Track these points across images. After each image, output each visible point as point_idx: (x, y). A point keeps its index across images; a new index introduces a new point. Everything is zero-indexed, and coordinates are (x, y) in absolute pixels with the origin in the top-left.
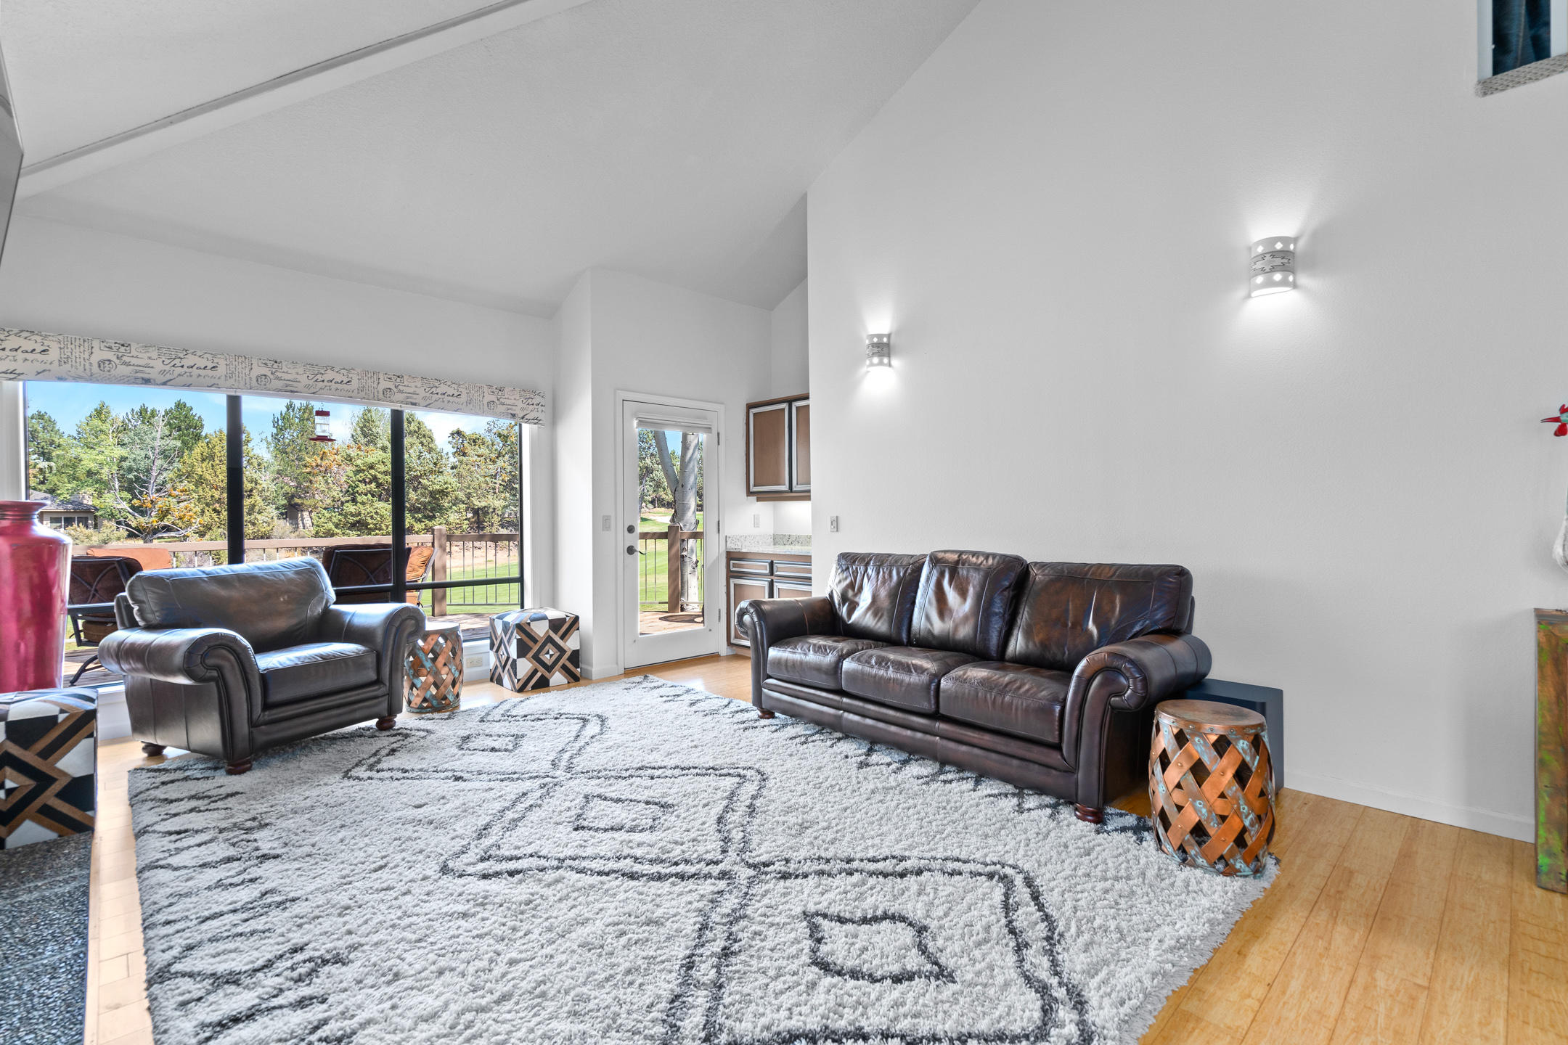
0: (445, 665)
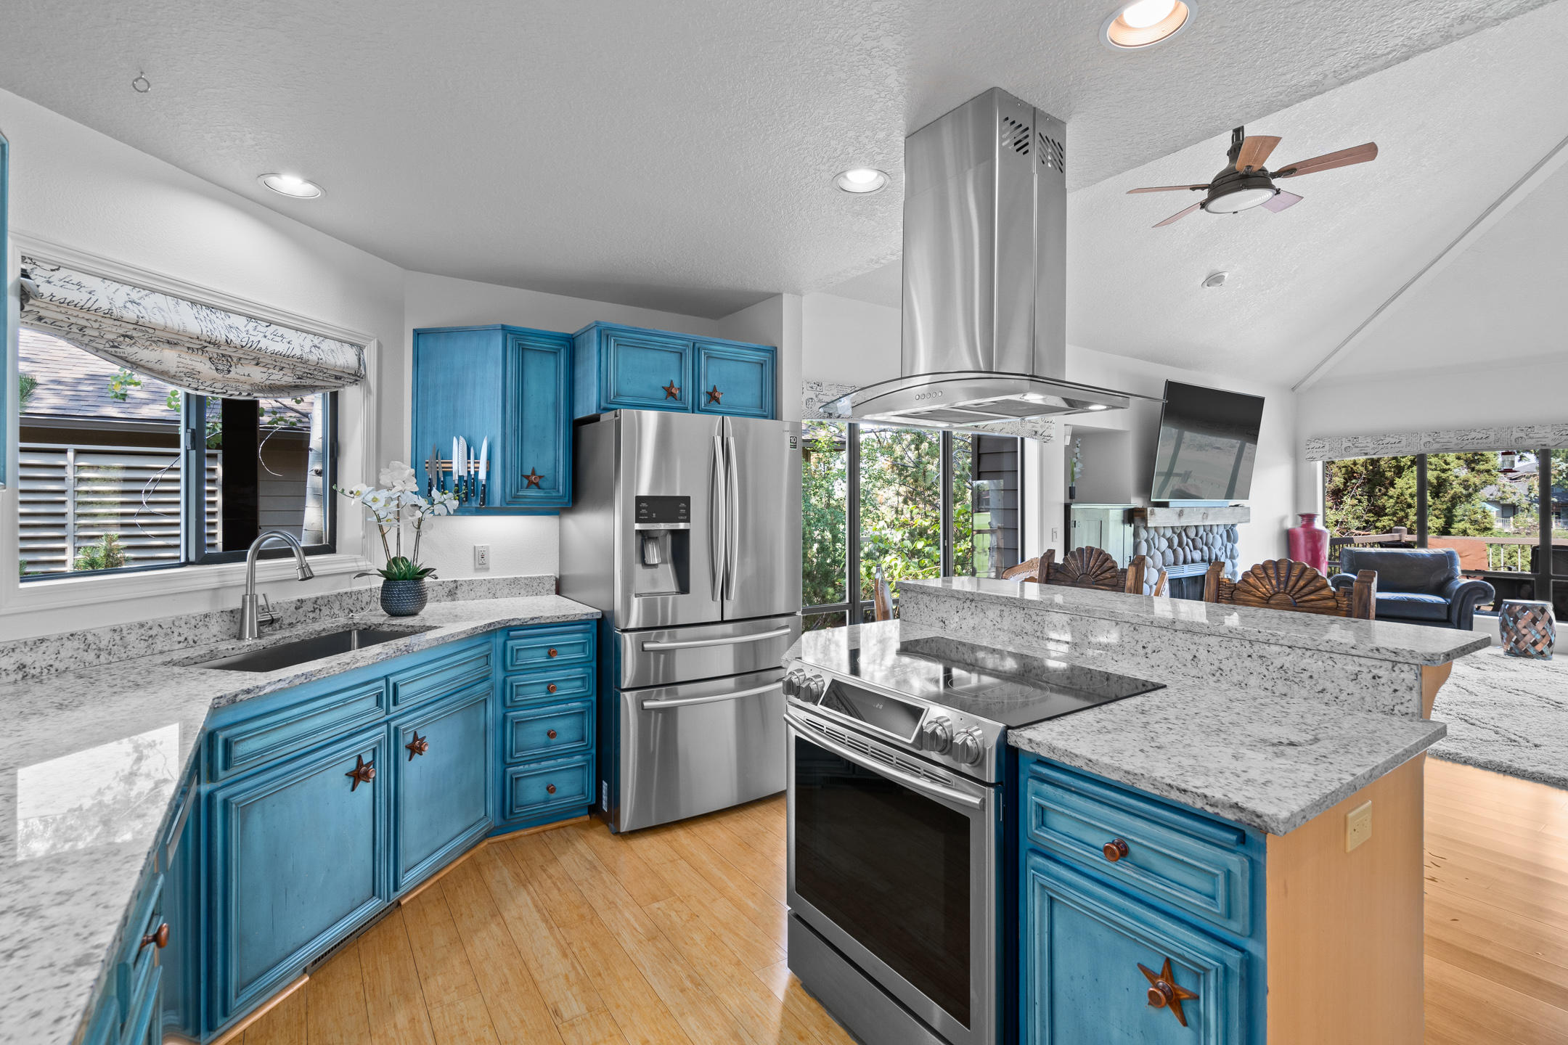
0: (1525, 627)
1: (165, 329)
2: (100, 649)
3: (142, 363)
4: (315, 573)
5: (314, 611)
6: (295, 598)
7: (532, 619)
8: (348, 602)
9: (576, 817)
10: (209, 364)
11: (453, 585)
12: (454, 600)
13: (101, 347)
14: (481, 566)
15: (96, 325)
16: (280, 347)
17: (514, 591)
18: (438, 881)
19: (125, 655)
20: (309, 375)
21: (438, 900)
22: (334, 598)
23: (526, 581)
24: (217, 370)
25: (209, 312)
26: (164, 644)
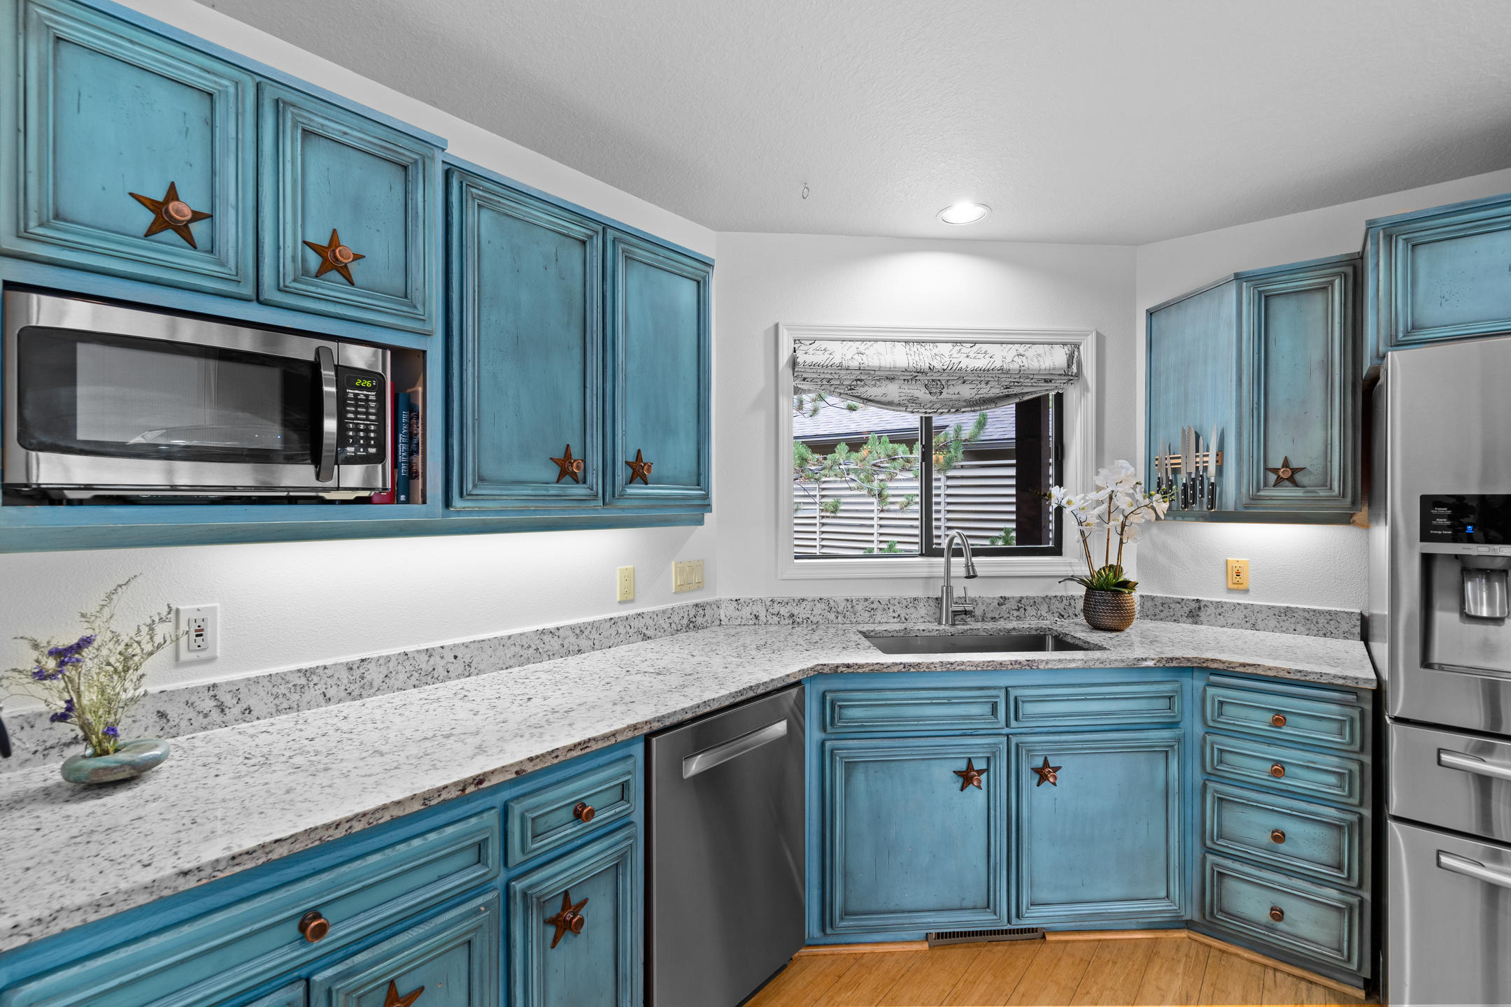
1: (880, 369)
2: (838, 612)
3: (872, 398)
4: (979, 574)
5: (1018, 610)
6: (998, 595)
7: (1244, 665)
8: (1056, 605)
9: (1338, 981)
10: (924, 389)
11: (1194, 605)
12: (1196, 623)
13: (842, 391)
14: (1236, 586)
15: (837, 377)
16: (982, 363)
17: (1286, 624)
18: (1099, 940)
19: (855, 620)
20: (1016, 384)
21: (1081, 960)
22: (1040, 600)
23: (1306, 614)
24: (930, 393)
25: (919, 347)
26: (883, 616)
